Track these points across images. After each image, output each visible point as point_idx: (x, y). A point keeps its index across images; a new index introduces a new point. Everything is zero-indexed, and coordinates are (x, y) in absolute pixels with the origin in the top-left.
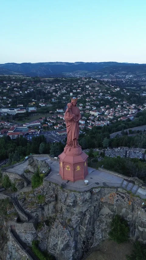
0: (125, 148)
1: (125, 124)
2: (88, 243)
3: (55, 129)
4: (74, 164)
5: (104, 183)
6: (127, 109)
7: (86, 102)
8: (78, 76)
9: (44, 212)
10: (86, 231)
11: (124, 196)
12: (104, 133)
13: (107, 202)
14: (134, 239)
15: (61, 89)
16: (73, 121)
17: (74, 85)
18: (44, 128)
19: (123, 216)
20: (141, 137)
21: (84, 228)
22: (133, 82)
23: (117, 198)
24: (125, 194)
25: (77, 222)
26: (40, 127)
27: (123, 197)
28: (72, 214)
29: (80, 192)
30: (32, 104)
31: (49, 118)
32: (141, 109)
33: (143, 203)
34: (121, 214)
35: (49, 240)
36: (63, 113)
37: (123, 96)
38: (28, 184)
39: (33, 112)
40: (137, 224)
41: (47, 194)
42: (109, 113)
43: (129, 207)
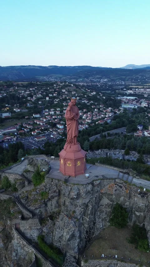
0: (106, 150)
1: (103, 127)
2: (90, 233)
3: (32, 135)
4: (75, 160)
5: (103, 176)
6: (104, 112)
7: (63, 106)
8: (53, 80)
9: (47, 208)
10: (89, 221)
11: (122, 185)
12: (84, 137)
13: (106, 193)
14: (131, 224)
15: (36, 94)
16: (73, 120)
17: (50, 89)
18: (21, 134)
19: (121, 204)
20: (119, 139)
21: (87, 218)
22: (108, 86)
23: (116, 188)
24: (123, 184)
25: (81, 213)
26: (16, 134)
27: (121, 187)
28: (76, 206)
29: (83, 185)
30: (6, 110)
31: (25, 123)
32: (118, 112)
33: (139, 190)
34: (119, 203)
35: (54, 234)
36: (40, 118)
37: (99, 100)
38: (29, 183)
39: (7, 118)
40: (134, 209)
41: (49, 190)
42: (87, 117)
43: (127, 195)
